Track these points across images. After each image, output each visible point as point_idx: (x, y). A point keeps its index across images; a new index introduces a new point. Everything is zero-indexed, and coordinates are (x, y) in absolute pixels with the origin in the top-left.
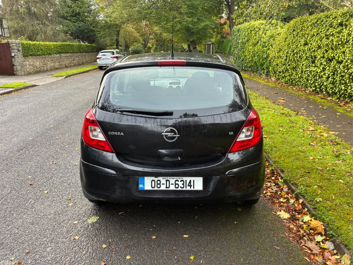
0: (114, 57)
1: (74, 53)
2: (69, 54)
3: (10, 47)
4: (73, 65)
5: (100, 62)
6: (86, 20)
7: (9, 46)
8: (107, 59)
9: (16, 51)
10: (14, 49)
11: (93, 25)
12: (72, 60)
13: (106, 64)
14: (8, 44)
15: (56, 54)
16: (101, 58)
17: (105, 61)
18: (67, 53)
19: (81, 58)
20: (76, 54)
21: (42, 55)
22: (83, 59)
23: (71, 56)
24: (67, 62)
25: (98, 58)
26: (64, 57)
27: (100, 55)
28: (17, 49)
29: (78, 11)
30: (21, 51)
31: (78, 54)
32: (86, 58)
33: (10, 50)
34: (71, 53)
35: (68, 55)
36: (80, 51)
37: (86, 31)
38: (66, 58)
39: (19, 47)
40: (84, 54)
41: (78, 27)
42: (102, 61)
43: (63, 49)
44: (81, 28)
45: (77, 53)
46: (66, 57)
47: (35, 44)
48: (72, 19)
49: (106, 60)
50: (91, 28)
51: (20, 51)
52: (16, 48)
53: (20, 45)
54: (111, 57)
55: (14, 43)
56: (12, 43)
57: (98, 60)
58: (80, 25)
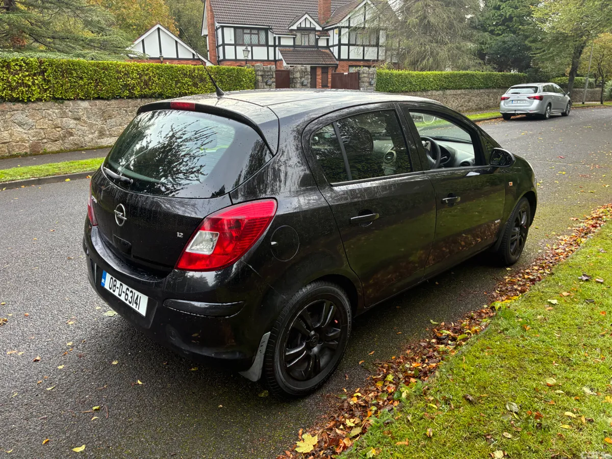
0: (535, 98)
1: (474, 88)
2: (463, 91)
3: (359, 79)
4: (465, 109)
5: (505, 106)
6: (520, 29)
7: (359, 77)
8: (519, 102)
9: (367, 84)
10: (364, 82)
11: (531, 39)
12: (464, 102)
13: (515, 111)
14: (357, 74)
15: (437, 90)
16: (508, 98)
17: (515, 104)
18: (459, 89)
19: (486, 97)
20: (476, 91)
21: (410, 91)
22: (491, 100)
23: (465, 94)
24: (454, 104)
25: (504, 99)
26: (450, 95)
27: (509, 93)
28: (368, 82)
29: (510, 15)
30: (375, 85)
31: (482, 91)
32: (497, 99)
33: (359, 83)
34: (467, 88)
35: (459, 92)
36: (488, 85)
37: (514, 49)
38: (453, 97)
39: (372, 79)
40: (495, 90)
41: (501, 43)
42: (510, 104)
43: (451, 82)
44: (506, 45)
45: (480, 88)
46: (456, 95)
47: (400, 75)
48: (496, 30)
49: (517, 103)
50: (526, 42)
51: (372, 85)
52: (368, 80)
53: (375, 76)
54: (529, 98)
55: (366, 73)
56: (364, 73)
57: (502, 103)
58: (506, 39)
